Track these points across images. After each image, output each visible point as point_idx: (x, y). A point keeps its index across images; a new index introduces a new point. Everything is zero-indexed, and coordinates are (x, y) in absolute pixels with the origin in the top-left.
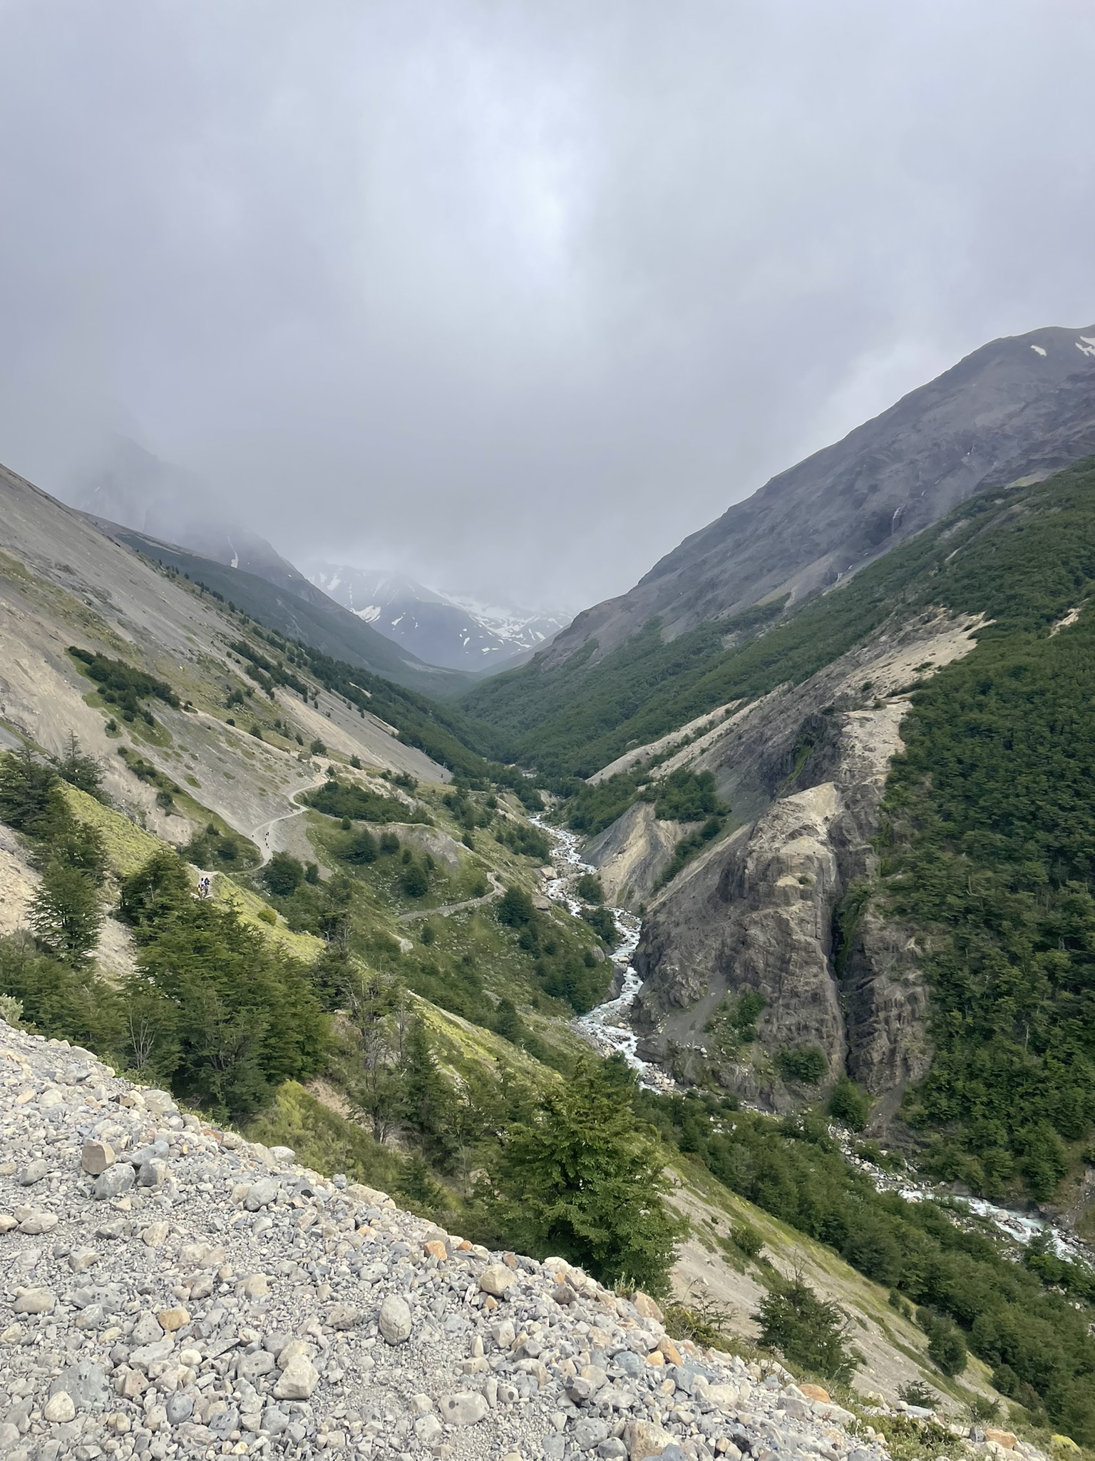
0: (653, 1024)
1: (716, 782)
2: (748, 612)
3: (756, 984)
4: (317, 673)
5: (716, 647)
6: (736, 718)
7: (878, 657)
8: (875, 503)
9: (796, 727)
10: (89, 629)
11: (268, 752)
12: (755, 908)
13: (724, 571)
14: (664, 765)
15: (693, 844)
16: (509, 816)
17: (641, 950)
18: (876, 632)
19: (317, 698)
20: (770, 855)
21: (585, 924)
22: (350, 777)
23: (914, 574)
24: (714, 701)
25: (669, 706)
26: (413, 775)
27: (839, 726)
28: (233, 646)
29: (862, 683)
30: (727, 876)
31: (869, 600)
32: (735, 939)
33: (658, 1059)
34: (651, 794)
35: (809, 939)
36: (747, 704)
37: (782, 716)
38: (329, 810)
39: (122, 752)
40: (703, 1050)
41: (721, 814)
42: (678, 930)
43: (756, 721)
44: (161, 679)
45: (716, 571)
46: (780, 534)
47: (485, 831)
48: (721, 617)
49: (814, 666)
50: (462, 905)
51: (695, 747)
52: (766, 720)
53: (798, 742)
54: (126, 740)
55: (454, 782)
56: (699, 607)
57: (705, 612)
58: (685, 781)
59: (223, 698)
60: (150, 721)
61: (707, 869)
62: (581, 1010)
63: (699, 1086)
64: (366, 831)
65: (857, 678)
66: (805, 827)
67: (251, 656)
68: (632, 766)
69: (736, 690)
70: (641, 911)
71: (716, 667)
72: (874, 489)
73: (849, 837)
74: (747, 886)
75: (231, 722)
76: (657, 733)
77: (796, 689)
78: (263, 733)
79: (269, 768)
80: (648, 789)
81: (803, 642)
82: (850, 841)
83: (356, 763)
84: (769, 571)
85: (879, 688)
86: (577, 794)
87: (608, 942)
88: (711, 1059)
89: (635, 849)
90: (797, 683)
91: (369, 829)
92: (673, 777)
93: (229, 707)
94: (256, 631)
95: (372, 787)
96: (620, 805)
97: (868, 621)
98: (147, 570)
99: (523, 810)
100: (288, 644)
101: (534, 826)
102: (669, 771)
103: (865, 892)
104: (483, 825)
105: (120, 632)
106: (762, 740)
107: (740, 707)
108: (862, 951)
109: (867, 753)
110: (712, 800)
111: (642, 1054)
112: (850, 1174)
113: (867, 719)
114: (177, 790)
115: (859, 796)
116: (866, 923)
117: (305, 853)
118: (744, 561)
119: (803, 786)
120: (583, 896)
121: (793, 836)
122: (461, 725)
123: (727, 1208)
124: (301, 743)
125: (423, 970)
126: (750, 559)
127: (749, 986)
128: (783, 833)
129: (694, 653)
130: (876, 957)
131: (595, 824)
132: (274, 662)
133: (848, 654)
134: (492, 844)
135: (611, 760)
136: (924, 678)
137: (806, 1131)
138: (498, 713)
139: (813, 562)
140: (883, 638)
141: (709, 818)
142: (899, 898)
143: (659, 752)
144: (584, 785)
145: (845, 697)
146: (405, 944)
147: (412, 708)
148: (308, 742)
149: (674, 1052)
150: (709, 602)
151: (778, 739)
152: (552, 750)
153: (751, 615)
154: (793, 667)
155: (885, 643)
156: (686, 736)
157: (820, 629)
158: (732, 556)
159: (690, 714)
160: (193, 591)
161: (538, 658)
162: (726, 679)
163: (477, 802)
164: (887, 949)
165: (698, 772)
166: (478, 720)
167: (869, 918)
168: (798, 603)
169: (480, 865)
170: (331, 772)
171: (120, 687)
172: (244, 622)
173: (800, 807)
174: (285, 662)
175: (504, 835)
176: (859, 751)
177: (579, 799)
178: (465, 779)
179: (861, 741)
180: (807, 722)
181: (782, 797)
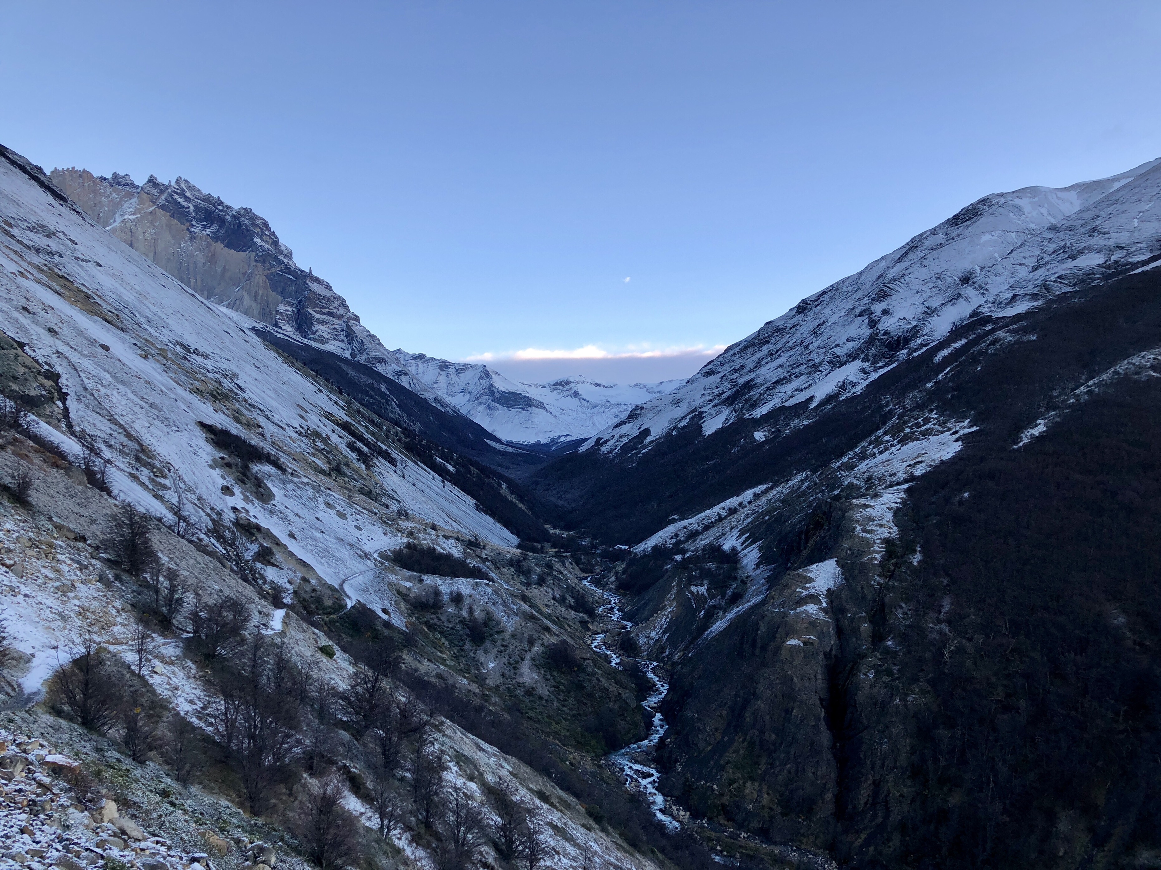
0: (673, 763)
1: (741, 556)
2: (777, 410)
4: (408, 449)
5: (751, 439)
6: (763, 500)
7: (881, 452)
8: (887, 324)
9: (809, 511)
10: (216, 406)
12: (765, 665)
14: (699, 539)
15: (718, 607)
17: (669, 698)
18: (881, 432)
19: (406, 470)
20: (779, 619)
21: (622, 674)
22: (427, 538)
24: (744, 485)
26: (483, 538)
27: (843, 511)
28: (338, 424)
29: (866, 475)
30: (743, 637)
33: (675, 794)
34: (685, 563)
35: (810, 694)
36: (771, 488)
38: (407, 565)
39: (234, 509)
40: (715, 787)
41: (744, 582)
43: (777, 504)
45: (752, 376)
47: (541, 589)
48: (754, 413)
49: (829, 458)
51: (726, 524)
52: (786, 503)
53: (810, 524)
54: (239, 500)
55: (519, 547)
56: (737, 404)
57: (741, 409)
58: (714, 553)
59: (325, 467)
60: (261, 484)
62: (615, 747)
63: (710, 818)
64: (436, 586)
65: (861, 472)
66: (810, 597)
67: (353, 434)
68: (672, 538)
69: (764, 476)
73: (847, 607)
74: (759, 645)
76: (694, 510)
77: (812, 478)
80: (683, 558)
82: (847, 610)
83: (433, 527)
84: (797, 377)
85: (879, 480)
86: (623, 560)
87: (641, 691)
88: (722, 796)
89: (668, 610)
90: (814, 473)
91: (440, 584)
92: (705, 549)
93: (329, 475)
94: (359, 412)
95: (446, 548)
97: (874, 423)
99: (577, 572)
101: (585, 587)
102: (702, 545)
103: (859, 655)
104: (541, 583)
106: (782, 520)
107: (766, 491)
108: (854, 706)
109: (865, 536)
110: (737, 570)
111: (662, 789)
113: (867, 506)
114: (278, 544)
115: (857, 572)
116: (859, 680)
118: (776, 368)
119: (812, 560)
120: (622, 649)
121: (799, 603)
122: (530, 498)
124: (387, 506)
128: (791, 600)
130: (866, 711)
131: (637, 588)
133: (857, 449)
135: (654, 532)
136: (917, 473)
139: (832, 371)
140: (885, 438)
143: (695, 527)
144: (630, 553)
145: (851, 485)
148: (394, 506)
149: (689, 788)
151: (794, 520)
153: (780, 413)
155: (888, 441)
156: (719, 514)
158: (766, 363)
159: (722, 496)
160: (308, 375)
163: (536, 563)
164: (875, 704)
165: (726, 548)
167: (861, 676)
168: (819, 406)
170: (411, 533)
171: (236, 454)
172: (349, 403)
173: (807, 579)
174: (382, 438)
175: (557, 593)
176: (859, 533)
177: (624, 565)
178: (530, 544)
179: (861, 525)
180: (819, 506)
181: (795, 569)
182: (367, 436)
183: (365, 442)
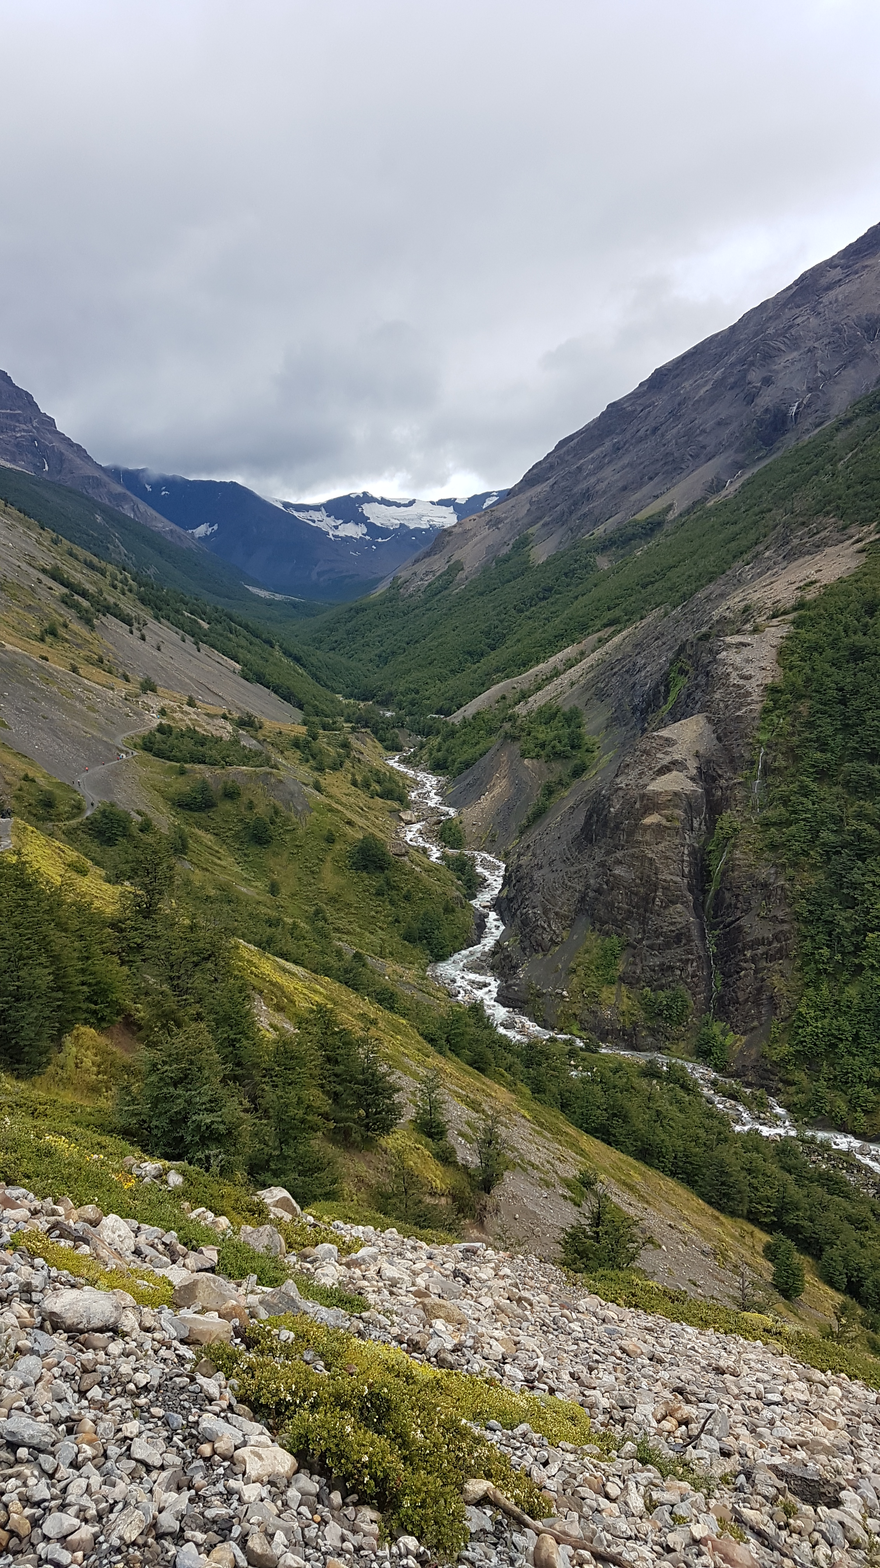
0: (514, 969)
1: (584, 718)
2: (627, 527)
3: (620, 926)
4: (145, 601)
5: (593, 568)
6: (607, 647)
7: (760, 575)
8: (769, 398)
9: (670, 655)
11: (90, 691)
12: (620, 848)
13: (599, 481)
14: (531, 700)
15: (560, 783)
16: (366, 758)
17: (505, 893)
18: (761, 547)
19: (145, 629)
20: (636, 793)
21: (445, 869)
22: (185, 718)
23: (806, 479)
24: (583, 629)
25: (537, 635)
26: (258, 715)
27: (714, 653)
28: (44, 571)
29: (742, 605)
30: (592, 816)
31: (756, 510)
32: (599, 880)
33: (520, 1004)
34: (515, 732)
35: (675, 878)
36: (620, 631)
37: (656, 644)
38: (161, 754)
40: (565, 993)
41: (589, 751)
42: (542, 872)
43: (629, 650)
46: (663, 435)
47: (338, 774)
48: (596, 533)
49: (693, 587)
51: (565, 678)
52: (639, 648)
53: (671, 671)
55: (305, 723)
56: (574, 521)
57: (579, 527)
58: (553, 716)
59: (35, 629)
61: (573, 808)
62: (441, 957)
63: (560, 1030)
64: (204, 776)
65: (735, 601)
66: (674, 763)
67: (65, 582)
68: (498, 702)
69: (610, 615)
70: (506, 856)
71: (590, 591)
72: (767, 381)
73: (720, 772)
74: (612, 825)
75: (44, 657)
76: (525, 664)
77: (672, 613)
78: (83, 670)
79: (91, 708)
80: (513, 726)
81: (683, 560)
82: (720, 776)
83: (192, 703)
84: (651, 479)
85: (760, 609)
86: (439, 733)
87: (469, 888)
88: (574, 1003)
89: (497, 790)
90: (674, 607)
91: (208, 775)
92: (540, 712)
93: (42, 640)
94: (71, 554)
95: (211, 729)
96: (483, 746)
97: (752, 536)
99: (380, 751)
100: (109, 567)
101: (392, 768)
102: (536, 707)
103: (736, 829)
104: (337, 766)
106: (634, 669)
107: (615, 634)
108: (730, 889)
109: (741, 682)
110: (580, 737)
111: (503, 999)
112: (713, 1114)
113: (745, 645)
115: (731, 728)
116: (735, 860)
117: (134, 802)
118: (623, 468)
119: (675, 718)
120: (444, 841)
121: (662, 771)
122: (313, 660)
124: (127, 679)
126: (630, 464)
127: (613, 928)
128: (651, 769)
129: (566, 575)
130: (745, 895)
131: (456, 765)
132: (92, 589)
133: (729, 573)
134: (346, 787)
135: (474, 695)
136: (808, 597)
137: (668, 1072)
138: (353, 646)
139: (697, 467)
140: (767, 554)
141: (576, 757)
143: (525, 687)
144: (446, 723)
145: (723, 620)
147: (257, 641)
148: (138, 678)
149: (535, 996)
150: (585, 516)
151: (651, 668)
152: (412, 686)
153: (630, 530)
154: (671, 589)
155: (770, 558)
156: (556, 668)
157: (702, 545)
158: (609, 462)
159: (559, 643)
161: (398, 584)
162: (599, 604)
163: (329, 743)
164: (756, 887)
165: (566, 709)
166: (331, 654)
167: (737, 854)
168: (680, 516)
169: (331, 810)
170: (163, 712)
172: (55, 542)
173: (669, 742)
174: (107, 588)
175: (359, 778)
176: (734, 679)
177: (439, 740)
178: (316, 719)
179: (736, 669)
180: (682, 649)
181: (654, 730)
182: (87, 586)
183: (84, 594)
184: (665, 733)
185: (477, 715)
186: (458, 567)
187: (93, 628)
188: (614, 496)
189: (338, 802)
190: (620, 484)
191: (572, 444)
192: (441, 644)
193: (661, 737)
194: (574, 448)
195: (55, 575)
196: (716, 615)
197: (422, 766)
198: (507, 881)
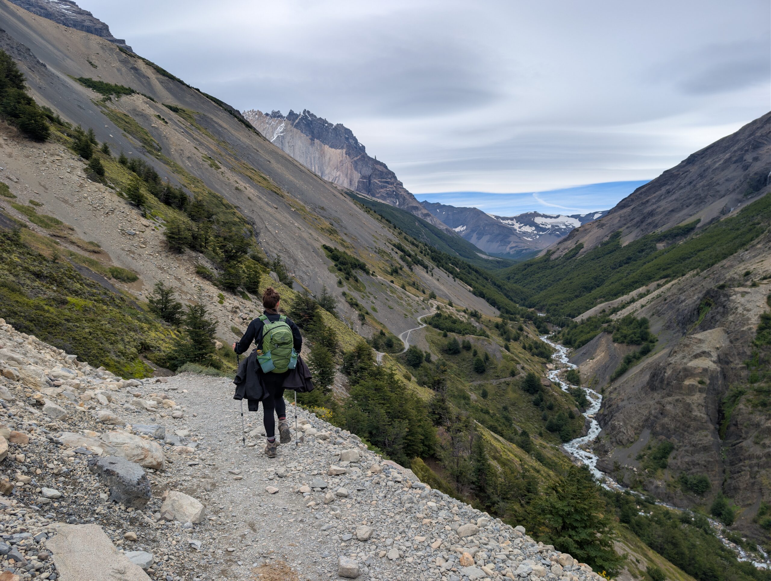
0: (606, 452)
1: (650, 324)
2: (673, 229)
3: (669, 437)
4: (433, 259)
5: (654, 249)
6: (662, 289)
7: (755, 256)
8: (757, 167)
9: (701, 295)
10: (331, 237)
11: (409, 297)
12: (669, 395)
13: (658, 207)
14: (619, 313)
15: (634, 357)
16: (530, 336)
17: (601, 412)
18: (755, 242)
19: (433, 271)
20: (681, 367)
21: (570, 396)
22: (448, 311)
24: (649, 278)
25: (624, 281)
26: (479, 311)
27: (728, 296)
28: (394, 245)
29: (744, 271)
30: (654, 376)
31: (751, 223)
32: (657, 411)
33: (608, 471)
34: (610, 329)
35: (703, 415)
36: (670, 281)
37: (692, 289)
38: (436, 326)
39: (344, 294)
40: (635, 469)
41: (652, 342)
42: (624, 403)
43: (675, 291)
44: (362, 260)
45: (654, 207)
46: (695, 186)
47: (516, 343)
48: (656, 232)
49: (714, 261)
50: (503, 380)
51: (638, 304)
52: (682, 290)
53: (701, 304)
54: (345, 289)
55: (501, 316)
56: (644, 226)
59: (389, 270)
60: (357, 280)
61: (642, 371)
62: (566, 440)
63: (632, 488)
64: (455, 339)
65: (741, 269)
66: (704, 352)
67: (402, 250)
70: (602, 392)
71: (652, 260)
72: (756, 159)
73: (731, 360)
74: (665, 382)
75: (392, 282)
76: (616, 295)
77: (701, 274)
78: (407, 288)
79: (409, 305)
80: (609, 325)
81: (707, 247)
82: (731, 362)
83: (451, 304)
84: (687, 206)
85: (755, 275)
86: (568, 326)
87: (582, 406)
88: (640, 475)
89: (599, 357)
90: (702, 270)
91: (457, 338)
92: (624, 320)
93: (392, 275)
94: (406, 238)
95: (458, 316)
96: (592, 334)
97: (749, 236)
98: (358, 209)
99: (537, 333)
100: (420, 244)
101: (543, 342)
102: (621, 317)
103: (740, 392)
104: (516, 339)
105: (345, 238)
106: (678, 302)
107: (667, 282)
108: (736, 425)
109: (745, 312)
110: (647, 334)
111: (599, 467)
112: (723, 549)
113: (747, 293)
114: (367, 313)
115: (739, 337)
116: (740, 409)
117: (424, 347)
118: (672, 201)
119: (704, 328)
120: (569, 381)
121: (696, 356)
122: (506, 287)
123: (646, 555)
124: (424, 293)
125: (482, 410)
126: (676, 200)
127: (664, 437)
129: (639, 252)
130: (745, 429)
131: (577, 344)
132: (413, 253)
133: (735, 254)
134: (520, 349)
135: (587, 309)
137: (695, 521)
138: (526, 281)
139: (714, 201)
140: (759, 246)
141: (644, 344)
142: (762, 397)
143: (616, 306)
144: (572, 321)
145: (732, 280)
146: (473, 396)
147: (480, 278)
148: (428, 292)
149: (617, 468)
150: (650, 223)
151: (689, 301)
152: (555, 302)
153: (675, 231)
154: (700, 261)
155: (760, 248)
156: (633, 298)
157: (718, 240)
158: (664, 198)
159: (635, 286)
160: (378, 219)
161: (549, 253)
162: (658, 267)
163: (512, 327)
164: (753, 425)
165: (639, 318)
166: (515, 285)
167: (741, 406)
168: (705, 225)
169: (513, 360)
170: (438, 308)
171: (343, 264)
172: (400, 234)
173: (701, 341)
174: (418, 253)
175: (527, 345)
176: (740, 310)
177: (568, 329)
178: (507, 315)
179: (742, 305)
180: (708, 292)
181: (690, 334)
183: (410, 256)
184: (699, 336)
185: (589, 319)
186: (581, 246)
187: (411, 270)
188: (666, 215)
189: (516, 356)
190: (670, 209)
191: (643, 190)
192: (571, 283)
193: (696, 338)
194: (645, 192)
195: (399, 247)
196: (728, 276)
197: (559, 342)
198: (603, 405)
